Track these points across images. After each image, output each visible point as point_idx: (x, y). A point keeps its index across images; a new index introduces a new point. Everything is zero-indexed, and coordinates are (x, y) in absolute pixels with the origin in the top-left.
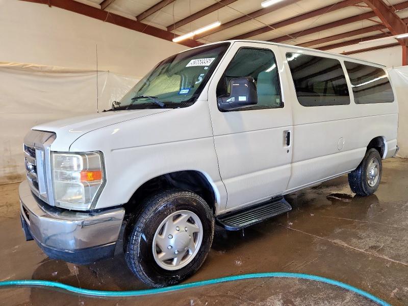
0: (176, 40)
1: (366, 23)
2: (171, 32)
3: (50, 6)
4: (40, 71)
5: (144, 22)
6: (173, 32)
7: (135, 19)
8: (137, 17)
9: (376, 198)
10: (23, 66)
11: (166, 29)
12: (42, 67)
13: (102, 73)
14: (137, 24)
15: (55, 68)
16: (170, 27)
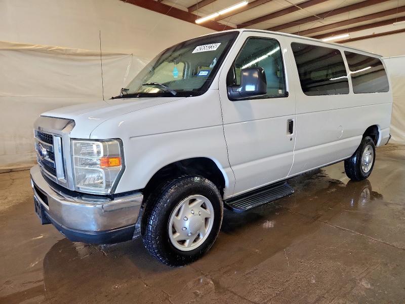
0: (198, 21)
2: (192, 13)
4: (64, 54)
9: (369, 183)
10: (47, 49)
11: (187, 10)
12: (66, 50)
13: (126, 56)
14: (158, 5)
15: (79, 51)
16: (192, 8)
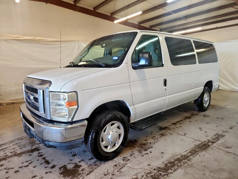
0: (116, 22)
1: (231, 10)
3: (47, 3)
4: (43, 42)
5: (98, 11)
6: (114, 16)
7: (93, 9)
8: (94, 8)
11: (110, 15)
13: (75, 42)
14: (94, 12)
16: (113, 14)
